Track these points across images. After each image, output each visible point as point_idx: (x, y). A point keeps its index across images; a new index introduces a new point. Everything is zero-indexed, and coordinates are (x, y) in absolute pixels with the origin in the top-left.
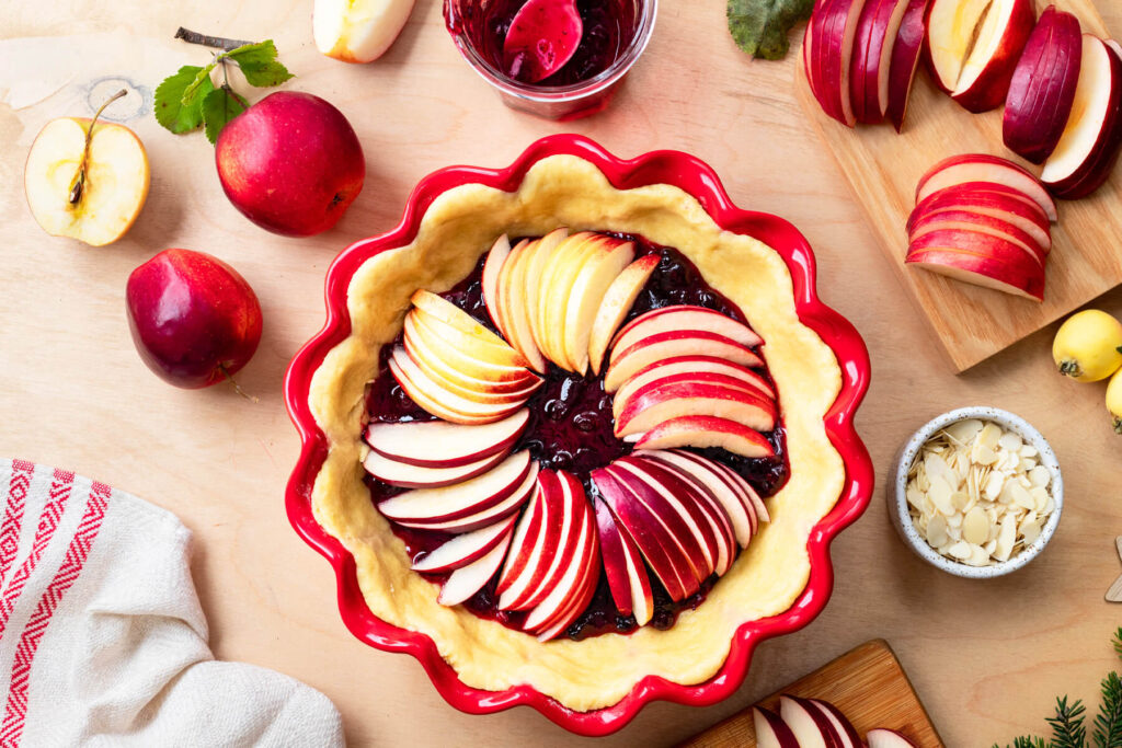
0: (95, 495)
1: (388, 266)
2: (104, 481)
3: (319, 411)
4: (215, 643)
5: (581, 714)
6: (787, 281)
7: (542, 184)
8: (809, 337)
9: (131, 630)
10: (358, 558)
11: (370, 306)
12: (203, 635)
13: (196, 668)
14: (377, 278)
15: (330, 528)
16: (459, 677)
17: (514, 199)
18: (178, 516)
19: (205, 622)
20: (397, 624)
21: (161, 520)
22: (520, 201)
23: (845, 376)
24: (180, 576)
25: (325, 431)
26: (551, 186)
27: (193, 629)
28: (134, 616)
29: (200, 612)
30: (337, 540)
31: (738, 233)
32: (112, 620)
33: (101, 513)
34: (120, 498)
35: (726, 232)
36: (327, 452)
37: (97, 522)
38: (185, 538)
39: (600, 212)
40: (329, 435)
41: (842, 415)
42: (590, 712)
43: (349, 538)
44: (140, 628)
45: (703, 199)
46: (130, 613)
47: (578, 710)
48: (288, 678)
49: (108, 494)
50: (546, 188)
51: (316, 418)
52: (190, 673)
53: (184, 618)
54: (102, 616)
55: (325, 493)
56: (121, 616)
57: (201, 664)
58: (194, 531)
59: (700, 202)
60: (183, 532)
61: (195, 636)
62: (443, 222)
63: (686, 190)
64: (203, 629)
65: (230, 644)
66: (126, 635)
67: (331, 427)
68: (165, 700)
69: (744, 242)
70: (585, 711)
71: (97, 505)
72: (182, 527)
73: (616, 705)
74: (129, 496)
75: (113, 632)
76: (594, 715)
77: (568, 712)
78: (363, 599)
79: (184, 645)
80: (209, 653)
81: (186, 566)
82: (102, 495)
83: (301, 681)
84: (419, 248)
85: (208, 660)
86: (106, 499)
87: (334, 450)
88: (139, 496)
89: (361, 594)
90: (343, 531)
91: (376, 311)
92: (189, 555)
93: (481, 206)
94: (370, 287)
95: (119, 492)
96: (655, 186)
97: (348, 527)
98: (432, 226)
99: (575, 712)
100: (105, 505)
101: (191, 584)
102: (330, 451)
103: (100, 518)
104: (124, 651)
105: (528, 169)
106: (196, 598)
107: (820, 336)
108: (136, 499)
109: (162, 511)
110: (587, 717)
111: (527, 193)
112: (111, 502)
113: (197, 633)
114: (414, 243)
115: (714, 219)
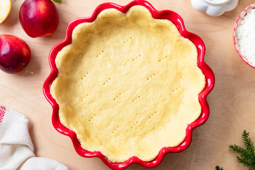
0: (1, 110)
1: (85, 27)
2: (4, 106)
3: (58, 63)
4: (36, 152)
5: (113, 163)
6: (196, 54)
7: (133, 13)
8: (199, 71)
9: (12, 148)
10: (60, 106)
11: (78, 37)
12: (32, 150)
13: (30, 159)
14: (82, 29)
15: (54, 97)
16: (81, 146)
17: (125, 15)
18: (25, 115)
19: (33, 146)
20: (67, 127)
21: (20, 117)
22: (126, 16)
23: (207, 84)
24: (26, 133)
25: (58, 69)
26: (136, 14)
27: (29, 148)
28: (13, 144)
29: (31, 143)
30: (55, 100)
31: (185, 37)
32: (6, 145)
33: (3, 115)
34: (8, 110)
35: (182, 37)
36: (58, 75)
37: (2, 117)
38: (27, 122)
39: (148, 24)
40: (59, 71)
41: (203, 95)
42: (116, 163)
43: (59, 100)
44: (14, 148)
45: (178, 26)
46: (12, 143)
47: (112, 162)
48: (56, 161)
49: (5, 110)
50: (134, 14)
51: (56, 65)
52: (28, 160)
53: (27, 145)
54: (4, 144)
55: (55, 86)
56: (9, 144)
57: (31, 158)
58: (29, 120)
59: (177, 27)
60: (26, 120)
61: (30, 150)
62: (104, 18)
63: (173, 23)
64: (32, 148)
65: (40, 152)
66: (10, 150)
67: (60, 68)
68: (21, 168)
69: (187, 41)
70: (114, 162)
71: (2, 112)
72: (26, 119)
73: (123, 163)
74: (11, 110)
75: (7, 149)
76: (116, 164)
77: (110, 162)
78: (59, 118)
79: (27, 152)
80: (34, 155)
81: (27, 130)
82: (3, 110)
83: (60, 162)
84: (95, 23)
85: (34, 157)
86: (4, 111)
87: (60, 75)
88: (14, 110)
89: (59, 117)
90: (58, 98)
91: (80, 39)
92: (28, 127)
93: (115, 15)
94: (79, 31)
95: (8, 109)
96: (165, 20)
97: (59, 97)
98: (100, 18)
99: (111, 162)
100: (4, 113)
101: (29, 135)
102: (59, 75)
103: (3, 116)
104: (10, 154)
105: (130, 8)
106: (30, 139)
107: (203, 72)
108: (13, 111)
109: (20, 114)
110: (115, 164)
111: (129, 14)
112: (6, 111)
113: (31, 149)
114: (94, 22)
115: (180, 33)
